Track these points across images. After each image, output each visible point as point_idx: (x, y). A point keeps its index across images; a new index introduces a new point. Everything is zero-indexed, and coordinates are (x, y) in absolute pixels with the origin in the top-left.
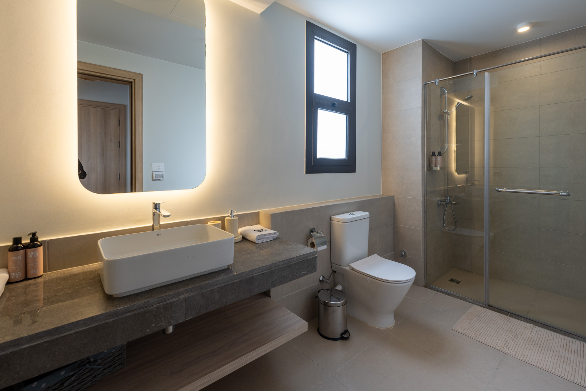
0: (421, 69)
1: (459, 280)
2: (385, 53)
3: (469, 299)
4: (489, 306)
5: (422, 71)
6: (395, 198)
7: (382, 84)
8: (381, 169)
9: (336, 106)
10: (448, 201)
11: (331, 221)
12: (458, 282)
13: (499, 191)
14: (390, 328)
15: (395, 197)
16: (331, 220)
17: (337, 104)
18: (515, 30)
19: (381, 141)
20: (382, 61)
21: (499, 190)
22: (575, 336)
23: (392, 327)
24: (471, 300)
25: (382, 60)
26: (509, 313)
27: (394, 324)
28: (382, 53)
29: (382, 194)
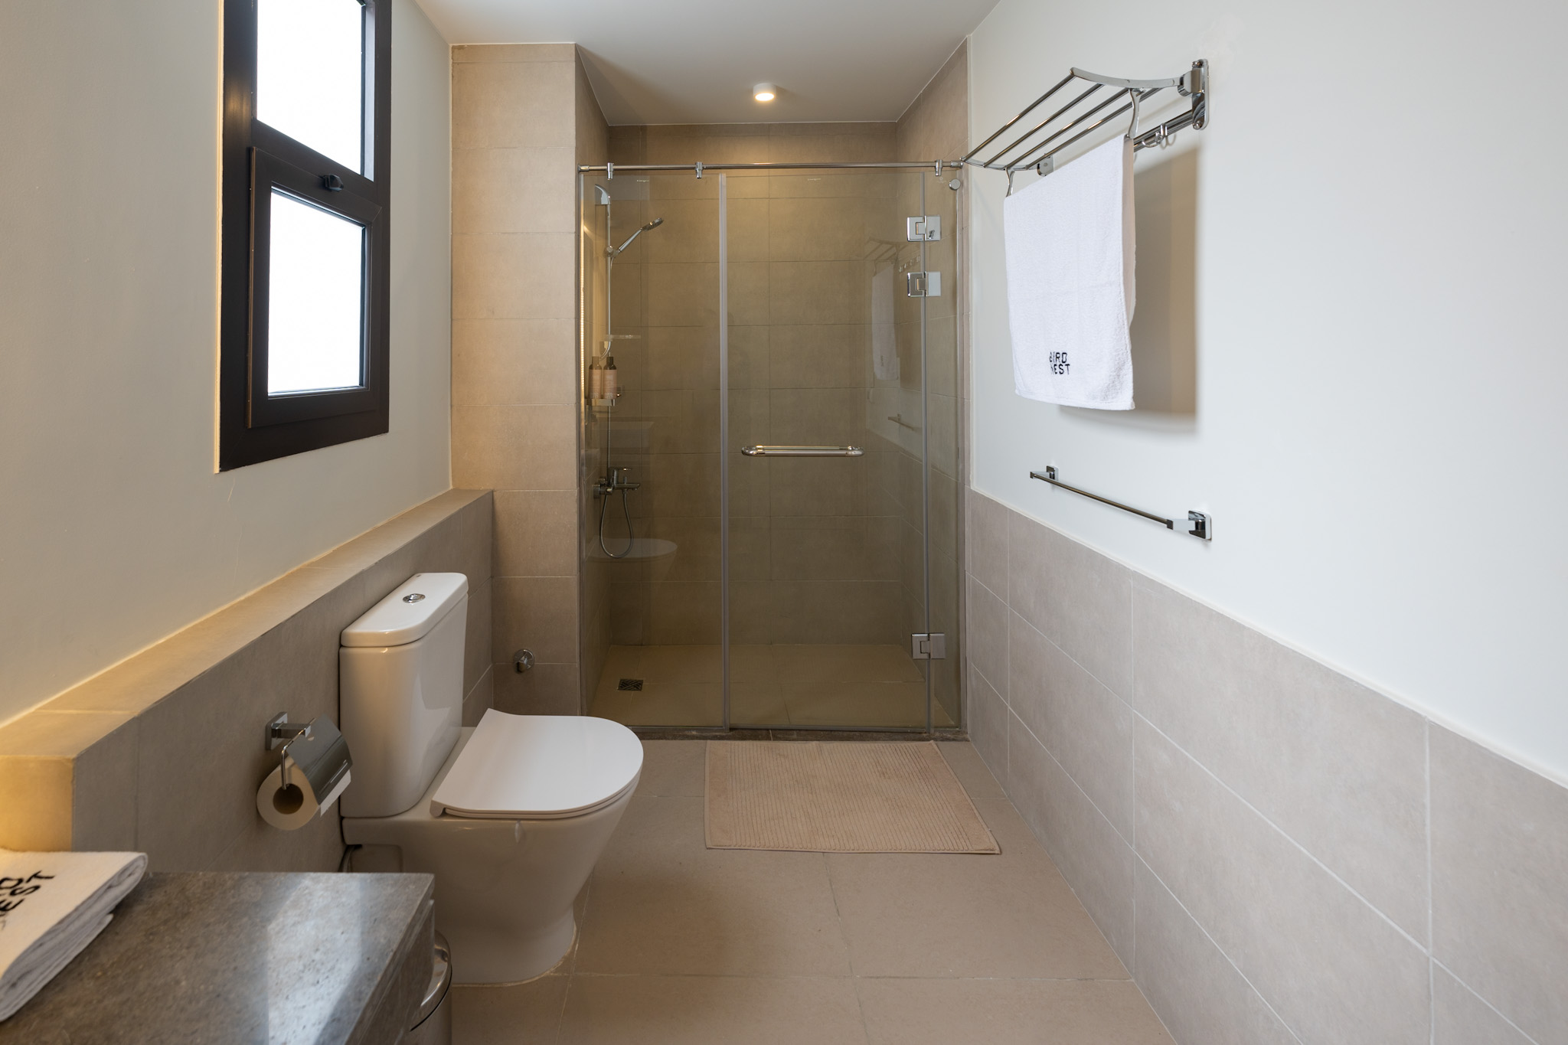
0: (574, 128)
1: (636, 677)
2: (461, 48)
3: (690, 730)
4: (731, 729)
5: (575, 133)
6: (495, 497)
7: (451, 140)
8: (449, 407)
9: (339, 189)
10: (615, 482)
11: (342, 650)
12: (637, 685)
13: (751, 455)
14: (572, 952)
15: (495, 493)
16: (341, 646)
17: (340, 182)
18: (750, 93)
19: (450, 320)
20: (453, 70)
21: (751, 452)
22: (875, 734)
23: (575, 944)
24: (694, 730)
25: (453, 66)
26: (768, 730)
27: (575, 928)
28: (451, 45)
29: (451, 487)
